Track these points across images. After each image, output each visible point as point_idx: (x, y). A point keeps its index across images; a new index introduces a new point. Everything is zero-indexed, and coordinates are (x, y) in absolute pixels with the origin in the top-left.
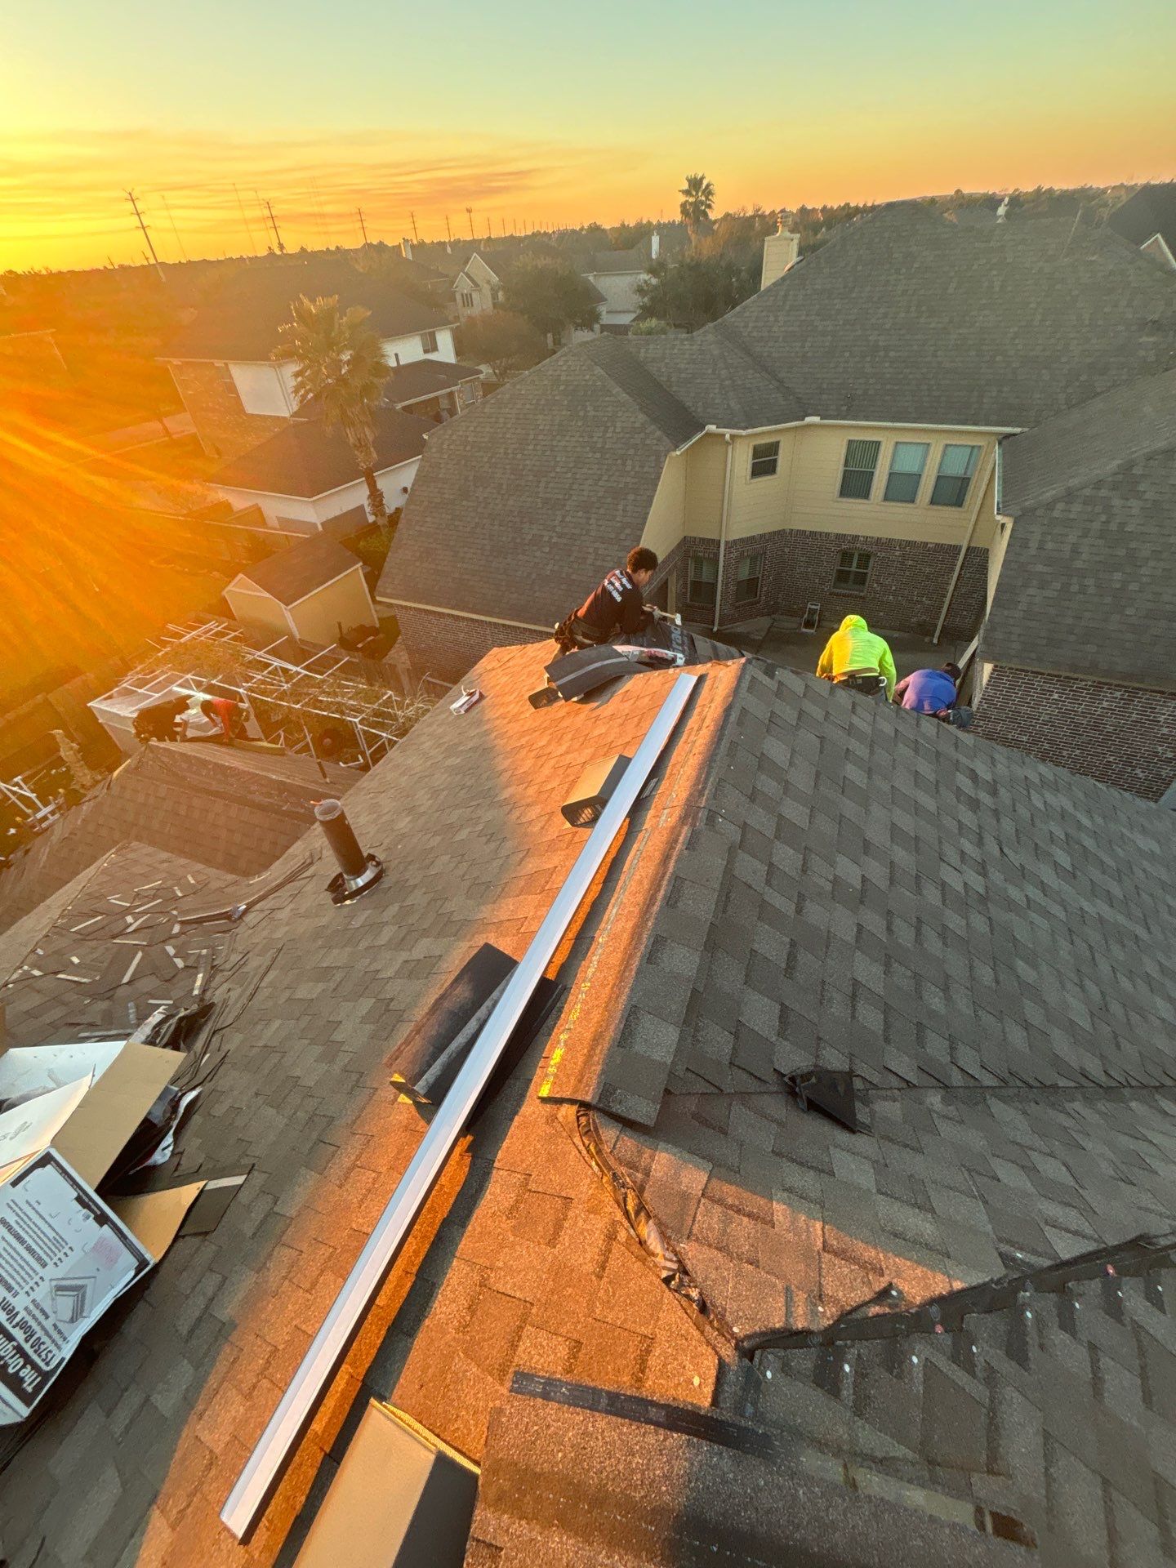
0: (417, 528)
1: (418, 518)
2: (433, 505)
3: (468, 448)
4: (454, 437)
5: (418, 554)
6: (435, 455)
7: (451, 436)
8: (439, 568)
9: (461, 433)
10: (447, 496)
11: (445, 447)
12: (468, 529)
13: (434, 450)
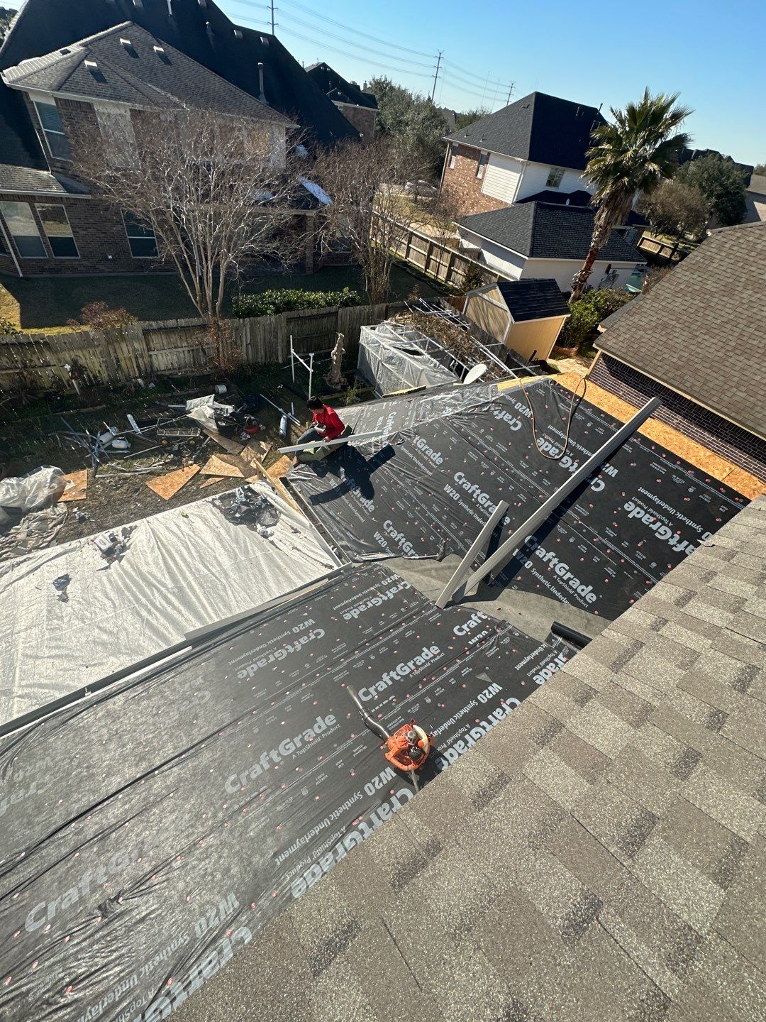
0: (664, 303)
1: (668, 295)
2: (690, 290)
3: (753, 254)
4: (741, 241)
5: (653, 324)
6: (712, 250)
7: (739, 238)
8: (670, 342)
9: (751, 239)
10: (708, 287)
11: (727, 246)
12: (719, 322)
13: (713, 245)
